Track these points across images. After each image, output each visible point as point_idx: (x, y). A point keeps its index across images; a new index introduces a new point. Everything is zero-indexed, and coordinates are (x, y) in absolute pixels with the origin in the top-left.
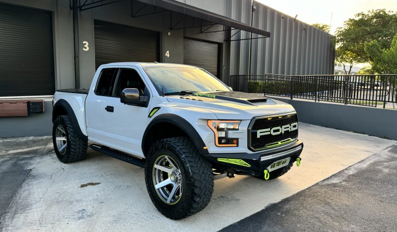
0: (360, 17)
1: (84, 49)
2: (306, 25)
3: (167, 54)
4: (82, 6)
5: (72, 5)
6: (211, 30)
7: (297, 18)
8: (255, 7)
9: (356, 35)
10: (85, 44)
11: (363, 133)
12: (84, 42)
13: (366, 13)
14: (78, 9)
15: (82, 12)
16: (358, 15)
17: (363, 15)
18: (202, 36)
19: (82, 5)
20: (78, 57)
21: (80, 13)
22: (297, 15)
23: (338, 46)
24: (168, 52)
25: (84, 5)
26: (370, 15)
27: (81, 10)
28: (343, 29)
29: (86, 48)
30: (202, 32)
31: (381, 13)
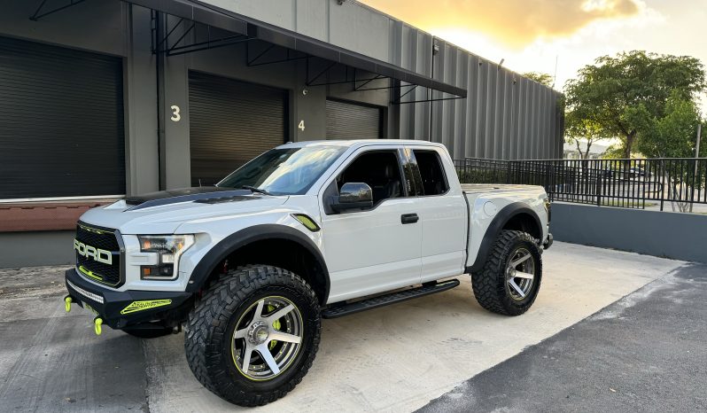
0: (605, 63)
1: (173, 118)
2: (517, 76)
3: (302, 126)
4: (169, 50)
5: (155, 48)
6: (369, 85)
7: (503, 65)
8: (436, 48)
9: (599, 92)
10: (175, 110)
11: (630, 251)
12: (173, 107)
13: (613, 56)
14: (165, 53)
15: (170, 58)
16: (601, 61)
17: (608, 59)
18: (356, 97)
19: (170, 48)
20: (164, 132)
21: (167, 59)
22: (503, 60)
23: (569, 109)
24: (302, 122)
25: (172, 49)
26: (621, 59)
27: (168, 55)
28: (576, 82)
29: (175, 117)
30: (355, 90)
31: (639, 57)
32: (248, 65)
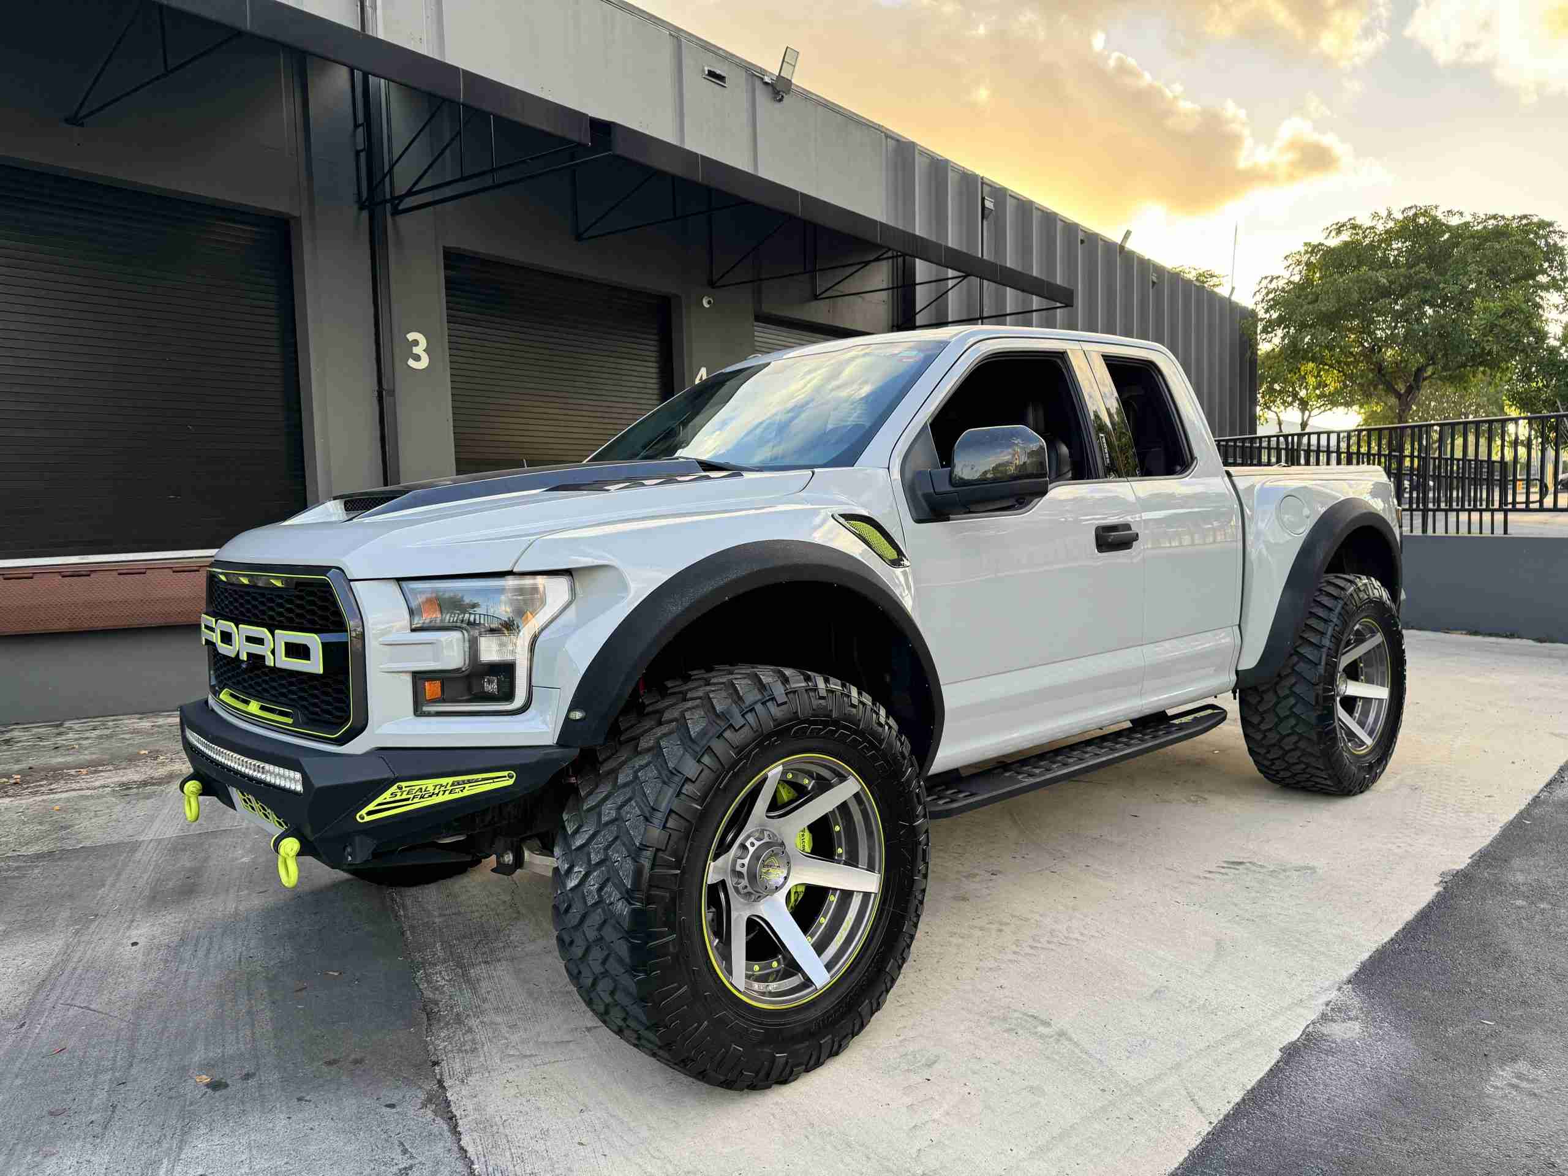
0: (1346, 236)
1: (412, 363)
2: (1159, 270)
4: (401, 198)
5: (365, 195)
6: (843, 288)
7: (1130, 245)
8: (989, 204)
9: (1339, 300)
10: (416, 343)
12: (411, 336)
13: (1365, 221)
14: (388, 206)
15: (398, 218)
16: (1339, 231)
17: (1354, 227)
18: (818, 313)
19: (401, 188)
20: (392, 393)
21: (394, 223)
22: (1128, 234)
23: (1268, 345)
24: (703, 371)
25: (410, 193)
26: (1380, 228)
27: (396, 212)
28: (1281, 283)
29: (417, 358)
30: (816, 297)
31: (1421, 220)
32: (579, 237)
